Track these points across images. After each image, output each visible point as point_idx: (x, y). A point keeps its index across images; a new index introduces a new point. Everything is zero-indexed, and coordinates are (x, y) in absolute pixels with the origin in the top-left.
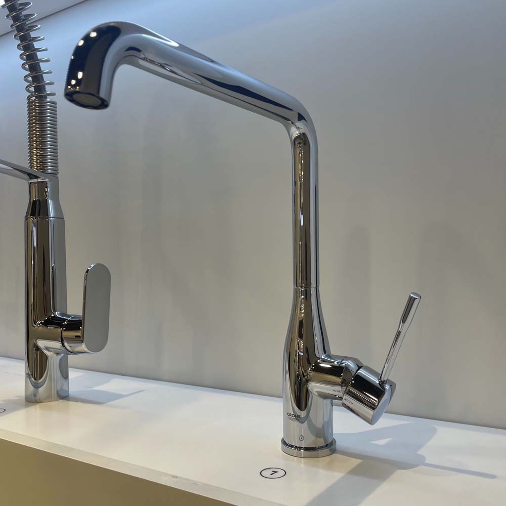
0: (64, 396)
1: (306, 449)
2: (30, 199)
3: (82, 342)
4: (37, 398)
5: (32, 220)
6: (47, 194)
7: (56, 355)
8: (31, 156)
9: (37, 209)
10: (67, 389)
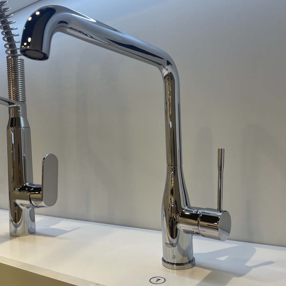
0: (32, 232)
1: (177, 264)
2: (10, 117)
3: (42, 200)
4: (17, 234)
5: (11, 129)
6: (19, 113)
7: (27, 208)
8: (10, 92)
9: (14, 122)
10: (34, 228)
